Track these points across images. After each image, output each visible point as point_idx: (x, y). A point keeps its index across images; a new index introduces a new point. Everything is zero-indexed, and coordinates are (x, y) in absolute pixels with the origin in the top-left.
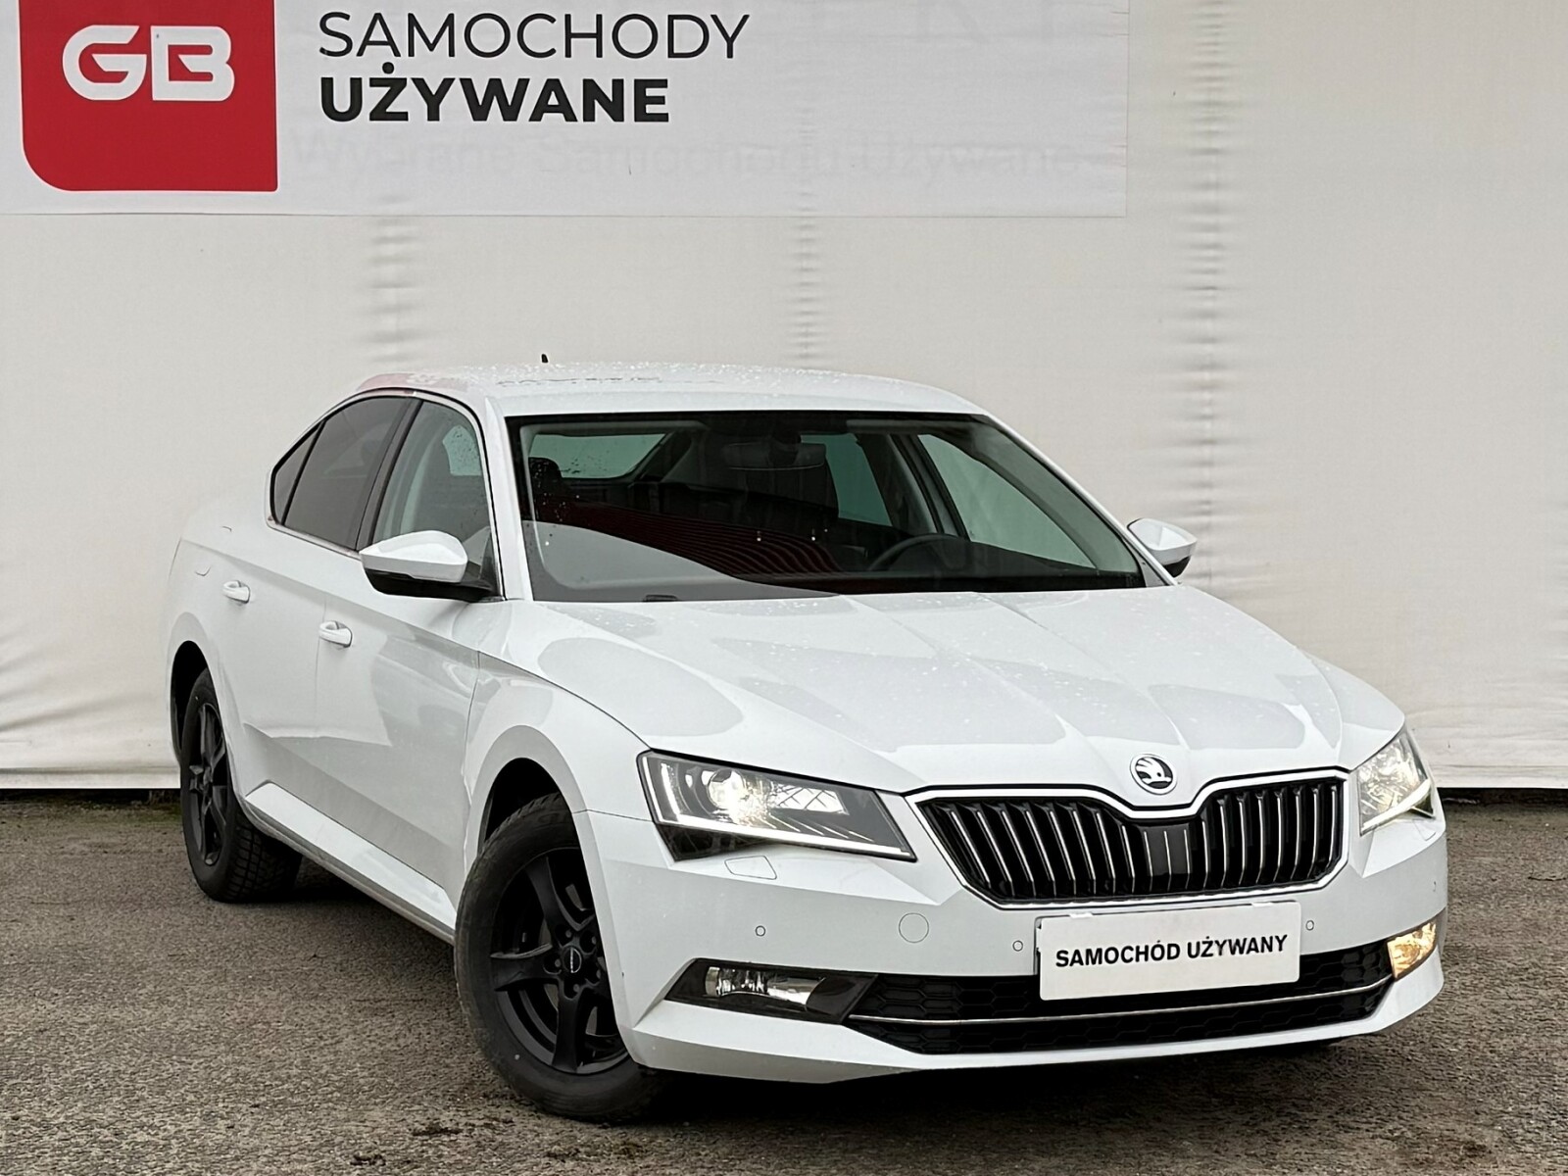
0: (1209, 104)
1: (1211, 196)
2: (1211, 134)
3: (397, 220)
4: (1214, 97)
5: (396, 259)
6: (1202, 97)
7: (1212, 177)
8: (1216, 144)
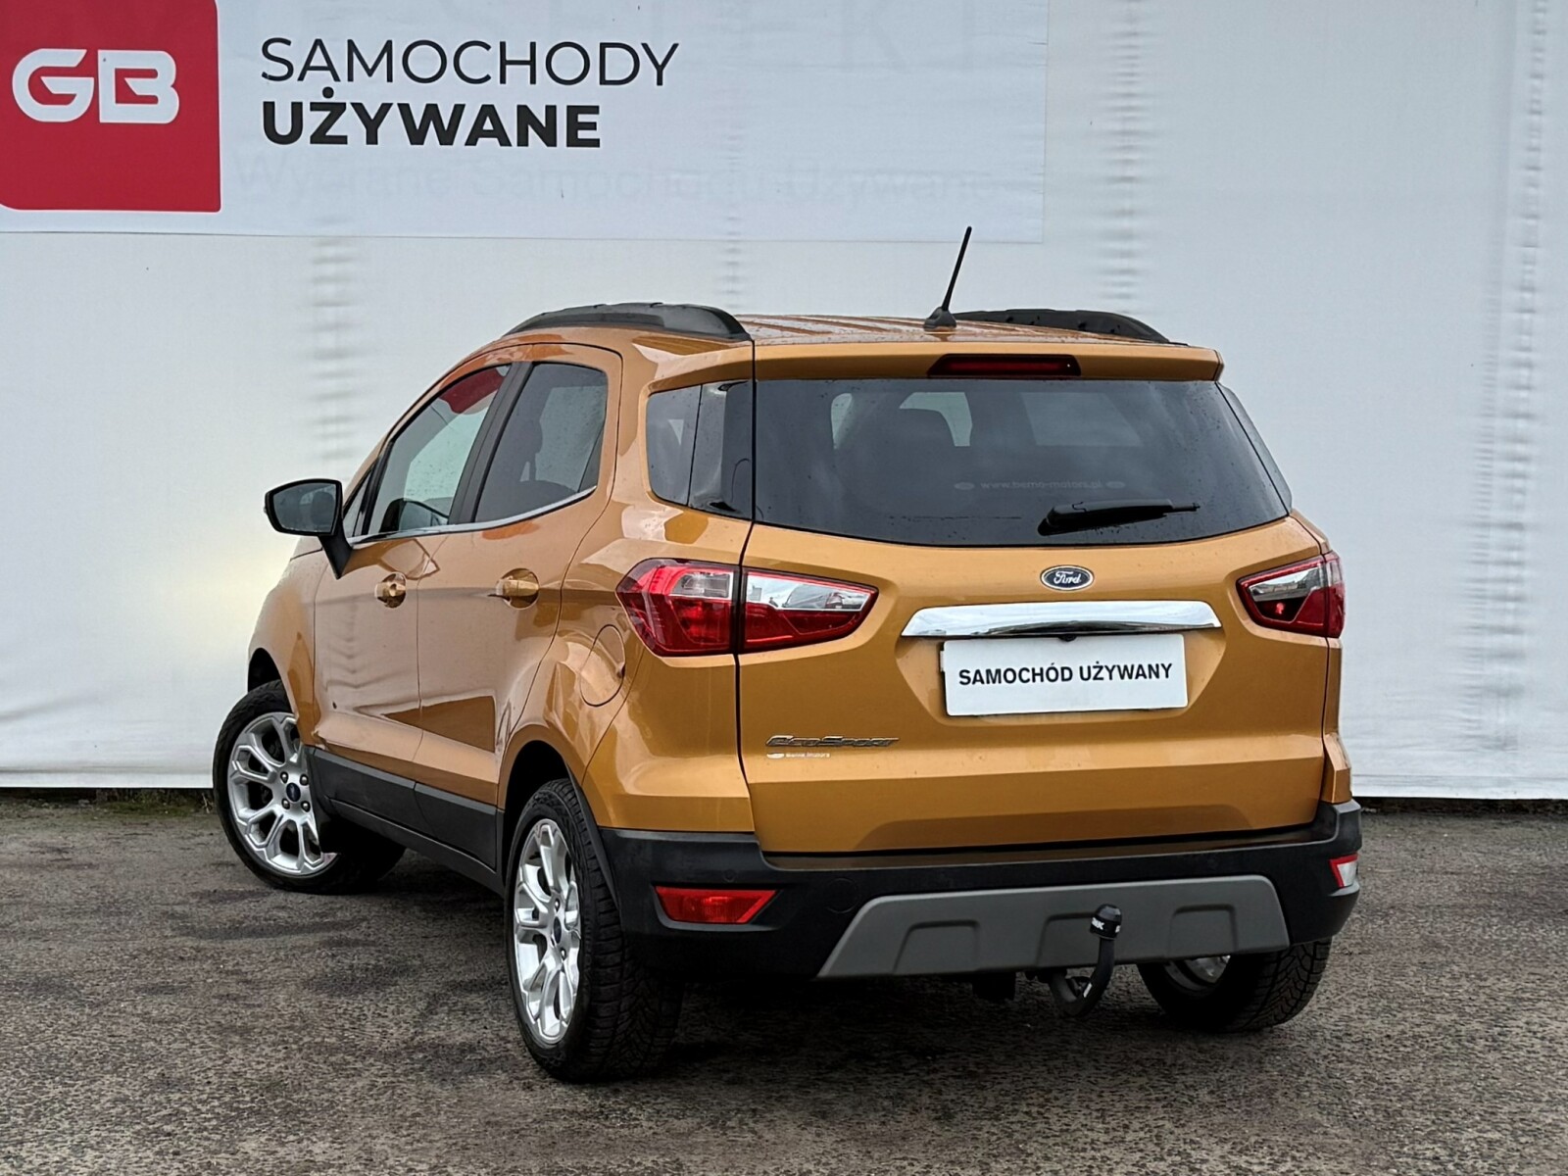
0: (1124, 133)
1: (1125, 223)
2: (1128, 162)
3: (335, 241)
4: (1130, 126)
5: (335, 279)
6: (1118, 127)
7: (1127, 204)
8: (1130, 172)
